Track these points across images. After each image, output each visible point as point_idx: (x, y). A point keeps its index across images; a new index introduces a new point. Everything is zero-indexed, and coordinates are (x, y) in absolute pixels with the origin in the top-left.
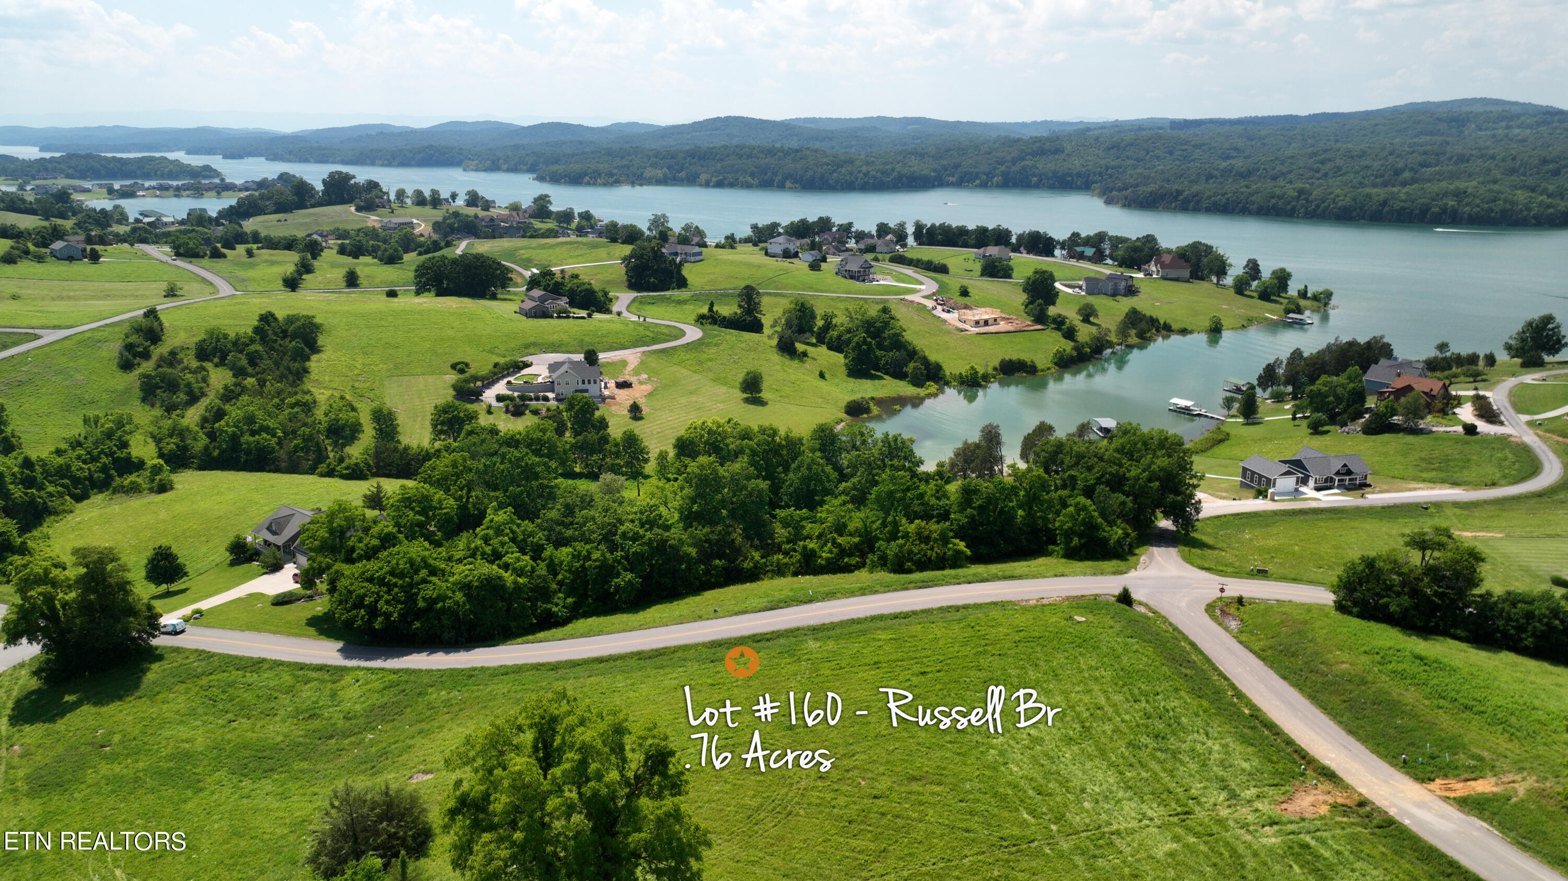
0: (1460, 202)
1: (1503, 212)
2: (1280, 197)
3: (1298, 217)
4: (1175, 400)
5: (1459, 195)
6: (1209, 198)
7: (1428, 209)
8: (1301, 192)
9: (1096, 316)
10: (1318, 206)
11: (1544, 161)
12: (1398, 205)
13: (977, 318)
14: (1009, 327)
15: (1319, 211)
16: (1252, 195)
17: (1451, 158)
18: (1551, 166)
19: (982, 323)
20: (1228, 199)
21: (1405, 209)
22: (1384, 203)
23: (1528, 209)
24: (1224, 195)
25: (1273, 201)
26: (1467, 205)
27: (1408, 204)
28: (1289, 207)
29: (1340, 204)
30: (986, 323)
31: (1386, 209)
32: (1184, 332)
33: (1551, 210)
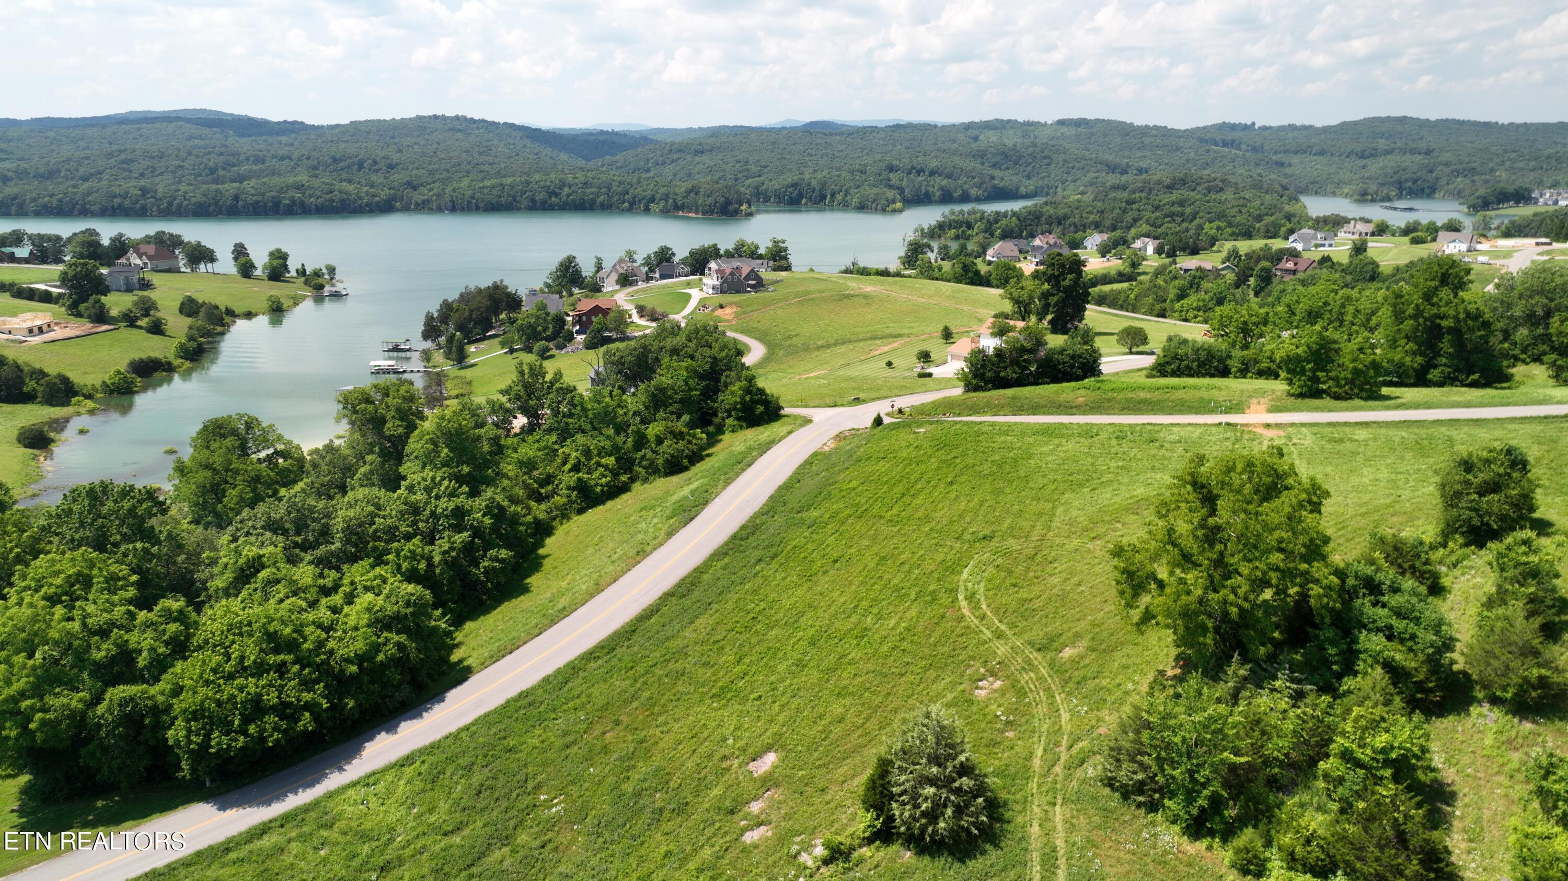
0: (303, 194)
1: (342, 201)
2: (125, 196)
3: (152, 216)
4: (373, 363)
5: (299, 187)
6: (34, 200)
7: (280, 202)
8: (144, 191)
9: (156, 309)
10: (170, 204)
11: (335, 160)
12: (251, 199)
13: (29, 324)
14: (69, 333)
15: (174, 208)
16: (90, 194)
17: (248, 159)
18: (342, 164)
19: (36, 330)
20: (60, 201)
21: (257, 202)
22: (236, 198)
23: (361, 198)
24: (51, 196)
25: (117, 201)
26: (311, 196)
27: (259, 198)
28: (138, 206)
29: (193, 200)
30: (41, 330)
31: (241, 203)
32: (249, 315)
33: (377, 199)
